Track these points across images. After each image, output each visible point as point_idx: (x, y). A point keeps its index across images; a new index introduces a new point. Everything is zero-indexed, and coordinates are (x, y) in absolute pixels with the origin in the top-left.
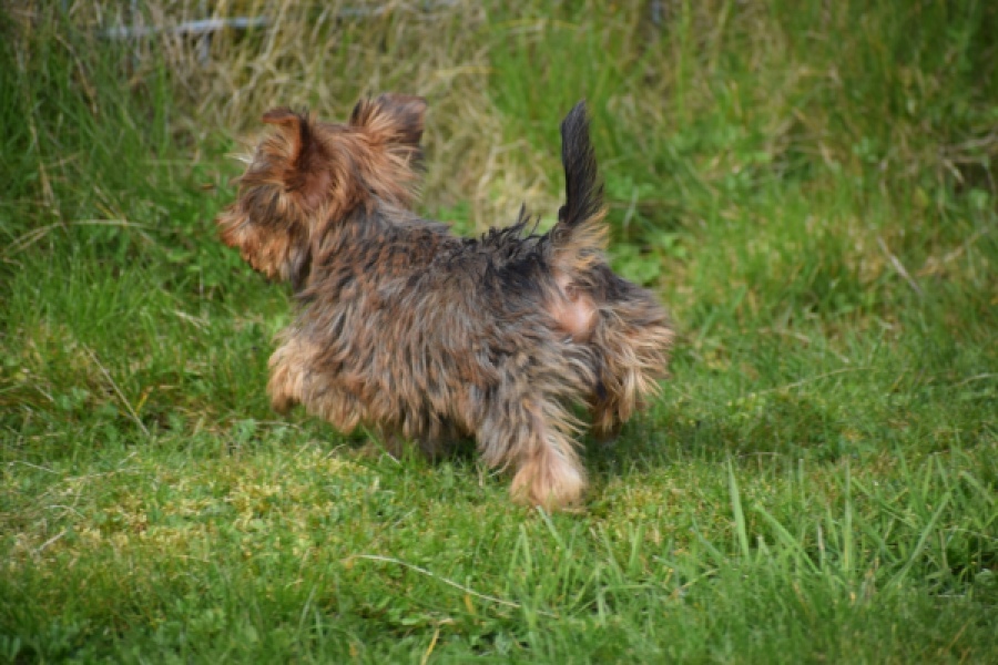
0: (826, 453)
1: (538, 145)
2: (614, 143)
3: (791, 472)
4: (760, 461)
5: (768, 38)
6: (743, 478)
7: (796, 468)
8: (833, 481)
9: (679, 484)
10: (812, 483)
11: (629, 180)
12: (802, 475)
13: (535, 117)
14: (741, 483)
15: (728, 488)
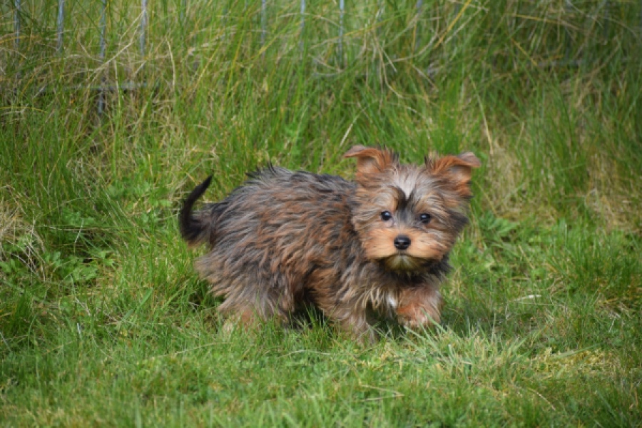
0: (199, 398)
1: (19, 189)
2: (70, 189)
3: (175, 410)
4: (155, 401)
5: (173, 127)
6: (144, 413)
7: (178, 407)
8: (202, 416)
9: (102, 416)
10: (189, 418)
11: (78, 214)
12: (182, 412)
13: (17, 170)
14: (143, 416)
15: (134, 419)
